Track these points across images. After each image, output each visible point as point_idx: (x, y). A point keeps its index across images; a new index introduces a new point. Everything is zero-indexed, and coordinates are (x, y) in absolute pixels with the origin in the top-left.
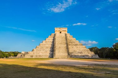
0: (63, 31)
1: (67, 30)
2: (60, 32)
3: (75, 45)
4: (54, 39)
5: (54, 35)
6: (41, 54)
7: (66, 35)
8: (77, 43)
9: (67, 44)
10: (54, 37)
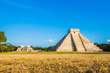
0: (76, 31)
1: (79, 31)
2: (75, 33)
3: (87, 43)
4: (72, 38)
5: (71, 34)
6: (66, 49)
7: (79, 34)
8: (88, 41)
9: (82, 42)
10: (71, 36)
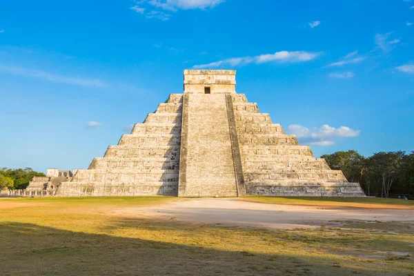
1: (233, 79)
2: (207, 90)
3: (268, 143)
4: (180, 119)
5: (182, 101)
6: (125, 180)
7: (229, 99)
8: (277, 135)
9: (234, 138)
10: (181, 109)
